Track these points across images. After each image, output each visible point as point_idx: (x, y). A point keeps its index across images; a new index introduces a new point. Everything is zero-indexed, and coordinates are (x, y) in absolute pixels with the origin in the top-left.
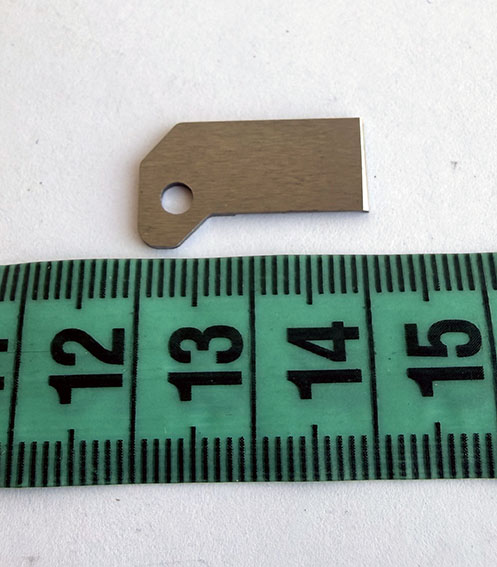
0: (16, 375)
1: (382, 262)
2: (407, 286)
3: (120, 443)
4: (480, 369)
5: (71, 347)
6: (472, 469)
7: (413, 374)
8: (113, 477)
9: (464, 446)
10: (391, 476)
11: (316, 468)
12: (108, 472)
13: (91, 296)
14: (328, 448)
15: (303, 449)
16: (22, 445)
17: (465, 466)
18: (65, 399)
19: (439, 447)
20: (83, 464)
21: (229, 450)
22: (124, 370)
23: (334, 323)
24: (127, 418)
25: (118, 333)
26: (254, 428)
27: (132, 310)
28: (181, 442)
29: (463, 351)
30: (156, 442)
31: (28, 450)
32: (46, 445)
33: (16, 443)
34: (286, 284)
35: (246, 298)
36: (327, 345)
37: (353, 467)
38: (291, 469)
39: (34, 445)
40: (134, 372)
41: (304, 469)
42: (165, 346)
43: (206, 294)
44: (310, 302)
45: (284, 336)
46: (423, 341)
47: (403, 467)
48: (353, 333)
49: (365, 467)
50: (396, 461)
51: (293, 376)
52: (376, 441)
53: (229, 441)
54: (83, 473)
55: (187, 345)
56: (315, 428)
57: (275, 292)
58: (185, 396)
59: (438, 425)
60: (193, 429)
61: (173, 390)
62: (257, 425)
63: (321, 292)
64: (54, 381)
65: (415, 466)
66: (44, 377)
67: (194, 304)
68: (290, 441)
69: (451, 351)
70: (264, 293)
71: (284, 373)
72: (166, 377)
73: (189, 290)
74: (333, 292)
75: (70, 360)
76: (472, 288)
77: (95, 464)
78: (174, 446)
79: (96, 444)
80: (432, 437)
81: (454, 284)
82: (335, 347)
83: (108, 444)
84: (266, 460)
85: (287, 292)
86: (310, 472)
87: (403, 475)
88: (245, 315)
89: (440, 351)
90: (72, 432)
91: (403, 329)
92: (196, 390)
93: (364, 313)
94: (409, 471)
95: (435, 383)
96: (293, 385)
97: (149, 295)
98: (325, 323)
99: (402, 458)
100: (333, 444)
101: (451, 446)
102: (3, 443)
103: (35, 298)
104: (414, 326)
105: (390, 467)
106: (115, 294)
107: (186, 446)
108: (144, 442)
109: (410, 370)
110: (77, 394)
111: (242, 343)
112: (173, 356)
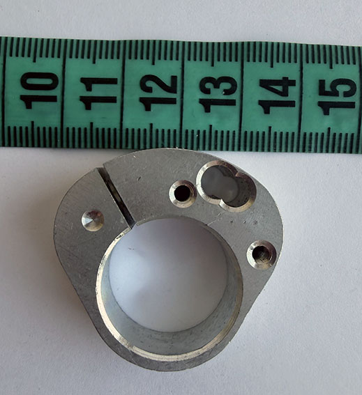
0: (122, 96)
1: (310, 48)
2: (322, 60)
3: (175, 131)
4: (354, 103)
5: (149, 84)
7: (321, 104)
9: (340, 139)
10: (304, 151)
11: (269, 146)
13: (160, 59)
14: (275, 138)
15: (263, 138)
16: (127, 129)
17: (339, 148)
18: (148, 109)
19: (328, 139)
20: (157, 140)
21: (228, 136)
22: (177, 96)
23: (284, 78)
24: (179, 120)
25: (174, 78)
26: (240, 127)
27: (181, 67)
28: (205, 132)
29: (346, 94)
30: (193, 131)
31: (130, 132)
32: (139, 130)
33: (124, 128)
34: (260, 57)
35: (239, 63)
36: (279, 88)
38: (257, 146)
39: (133, 130)
40: (182, 98)
41: (263, 146)
42: (198, 85)
43: (219, 60)
44: (272, 66)
45: (258, 83)
46: (328, 89)
47: (310, 147)
48: (293, 83)
50: (307, 144)
51: (261, 103)
53: (228, 132)
54: (157, 144)
55: (209, 85)
56: (270, 128)
57: (254, 61)
58: (207, 110)
59: (329, 129)
60: (211, 126)
61: (201, 107)
62: (242, 125)
63: (278, 61)
64: (142, 100)
65: (316, 147)
66: (137, 98)
67: (213, 65)
68: (257, 133)
69: (341, 94)
70: (248, 61)
71: (257, 101)
72: (198, 100)
73: (210, 58)
74: (284, 62)
75: (149, 90)
76: (354, 63)
77: (163, 140)
78: (201, 133)
79: (163, 130)
80: (325, 134)
81: (345, 61)
82: (283, 89)
83: (169, 131)
84: (245, 142)
85: (260, 61)
86: (266, 148)
87: (310, 151)
89: (336, 94)
90: (151, 125)
91: (318, 82)
92: (213, 108)
93: (299, 73)
94: (313, 149)
95: (330, 109)
96: (261, 107)
97: (189, 59)
98: (279, 77)
99: (310, 143)
100: (278, 136)
101: (334, 138)
102: (118, 128)
103: (130, 58)
104: (324, 81)
105: (304, 147)
106: (171, 59)
107: (207, 134)
108: (187, 131)
109: (319, 102)
110: (154, 107)
111: (236, 86)
112: (202, 91)
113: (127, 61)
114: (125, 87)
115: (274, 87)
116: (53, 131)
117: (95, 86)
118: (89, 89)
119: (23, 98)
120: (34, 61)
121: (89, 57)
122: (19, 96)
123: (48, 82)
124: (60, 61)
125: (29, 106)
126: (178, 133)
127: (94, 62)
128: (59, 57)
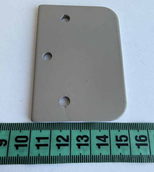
0: (50, 144)
1: (112, 124)
2: (116, 129)
4: (128, 144)
5: (60, 139)
6: (126, 161)
7: (117, 144)
8: (67, 162)
9: (125, 157)
10: (113, 162)
11: (101, 160)
12: (66, 161)
13: (63, 129)
14: (103, 157)
15: (99, 157)
16: (52, 156)
17: (125, 161)
18: (59, 148)
19: (121, 157)
20: (62, 160)
21: (87, 157)
22: (69, 143)
23: (104, 135)
24: (70, 152)
25: (68, 136)
26: (91, 153)
27: (70, 132)
28: (79, 156)
29: (125, 141)
30: (74, 156)
31: (53, 157)
32: (56, 156)
33: (51, 156)
34: (96, 128)
35: (89, 130)
36: (103, 139)
37: (107, 160)
38: (97, 161)
39: (54, 156)
40: (71, 144)
41: (99, 161)
42: (76, 139)
43: (83, 129)
44: (100, 131)
45: (96, 137)
46: (119, 139)
47: (115, 160)
48: (107, 137)
49: (109, 160)
50: (114, 159)
51: (97, 144)
52: (111, 156)
53: (87, 156)
54: (62, 161)
55: (79, 139)
56: (101, 153)
57: (94, 129)
58: (79, 148)
59: (121, 153)
60: (81, 154)
61: (77, 147)
63: (102, 129)
64: (57, 145)
65: (117, 160)
66: (55, 144)
67: (81, 131)
68: (97, 156)
69: (123, 141)
70: (92, 129)
72: (76, 144)
73: (80, 129)
74: (104, 129)
75: (59, 141)
76: (127, 129)
77: (64, 160)
78: (77, 156)
79: (64, 156)
80: (120, 155)
81: (124, 129)
83: (66, 156)
84: (93, 159)
88: (89, 133)
89: (121, 141)
90: (60, 154)
91: (115, 137)
92: (81, 147)
93: (109, 133)
94: (116, 161)
95: (120, 146)
96: (97, 146)
97: (73, 129)
98: (102, 135)
99: (115, 159)
100: (104, 156)
101: (123, 157)
102: (48, 156)
103: (53, 129)
104: (117, 136)
105: (113, 160)
106: (67, 129)
107: (79, 157)
108: (72, 156)
109: (116, 144)
110: (61, 147)
111: (89, 139)
112: (77, 141)
113: (52, 130)
114: (51, 140)
115: (101, 139)
116: (25, 157)
117: (41, 140)
118: (39, 141)
119: (15, 145)
120: (20, 132)
121: (39, 130)
122: (14, 145)
123: (25, 139)
124: (29, 131)
125: (17, 149)
126: (69, 157)
127: (41, 131)
128: (29, 130)
